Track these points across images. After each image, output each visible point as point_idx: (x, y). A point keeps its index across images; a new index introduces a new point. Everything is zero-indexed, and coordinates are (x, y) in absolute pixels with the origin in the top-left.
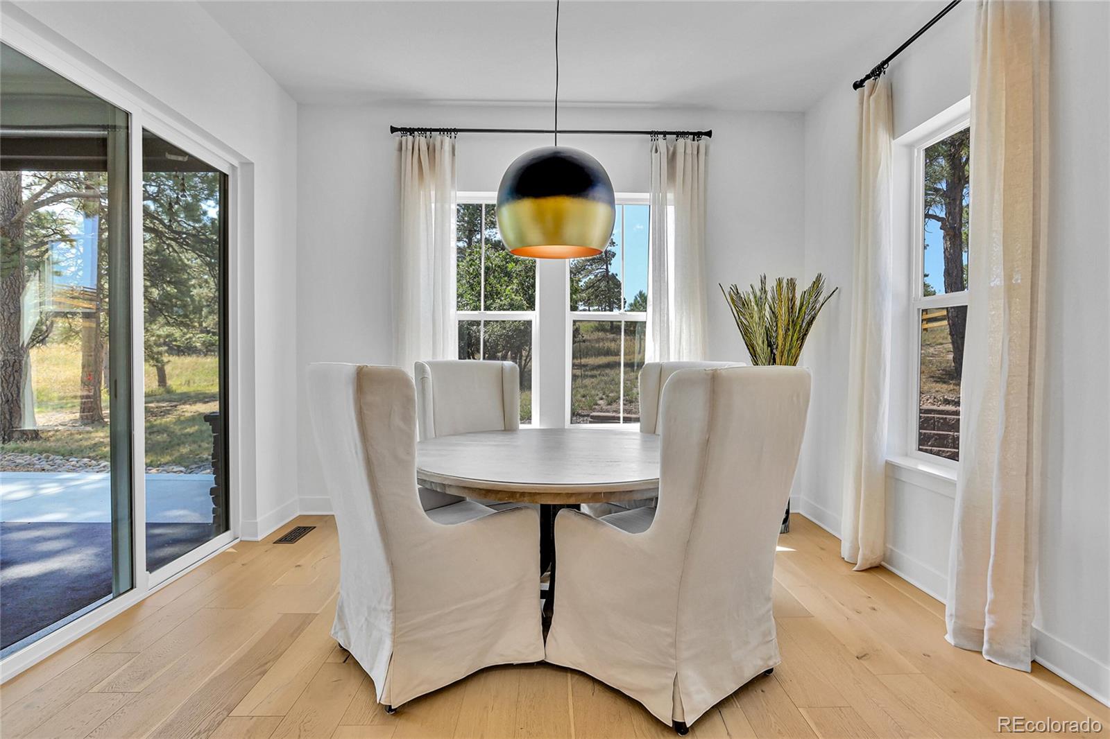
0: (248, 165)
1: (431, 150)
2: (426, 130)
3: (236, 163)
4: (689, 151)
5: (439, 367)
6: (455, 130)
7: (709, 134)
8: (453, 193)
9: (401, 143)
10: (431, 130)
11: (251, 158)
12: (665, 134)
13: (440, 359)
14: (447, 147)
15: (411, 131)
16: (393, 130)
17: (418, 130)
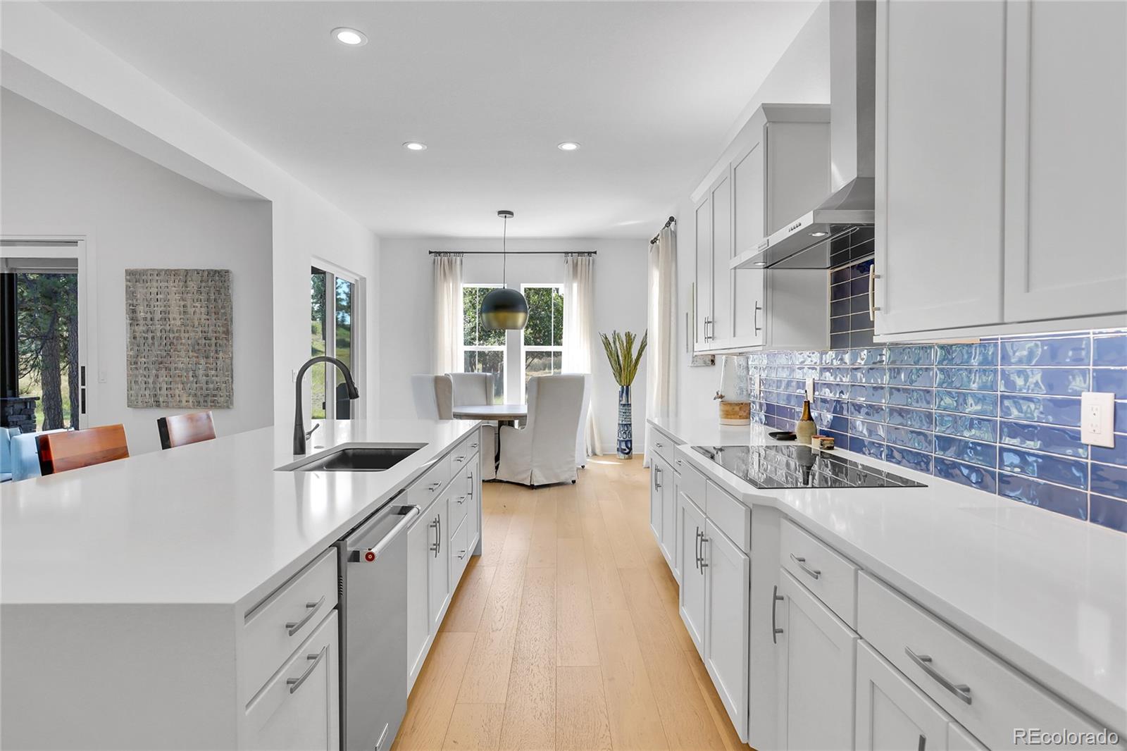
0: (363, 279)
1: (450, 263)
2: (446, 253)
3: (358, 278)
4: (584, 263)
5: (457, 376)
6: (463, 253)
7: (595, 253)
8: (461, 284)
9: (435, 260)
10: (450, 253)
11: (363, 276)
12: (572, 253)
13: (455, 372)
14: (458, 262)
15: (439, 253)
16: (430, 253)
17: (443, 252)
